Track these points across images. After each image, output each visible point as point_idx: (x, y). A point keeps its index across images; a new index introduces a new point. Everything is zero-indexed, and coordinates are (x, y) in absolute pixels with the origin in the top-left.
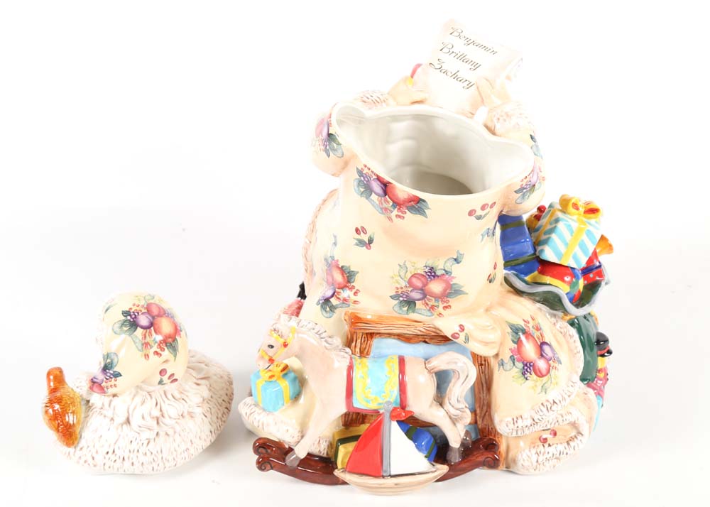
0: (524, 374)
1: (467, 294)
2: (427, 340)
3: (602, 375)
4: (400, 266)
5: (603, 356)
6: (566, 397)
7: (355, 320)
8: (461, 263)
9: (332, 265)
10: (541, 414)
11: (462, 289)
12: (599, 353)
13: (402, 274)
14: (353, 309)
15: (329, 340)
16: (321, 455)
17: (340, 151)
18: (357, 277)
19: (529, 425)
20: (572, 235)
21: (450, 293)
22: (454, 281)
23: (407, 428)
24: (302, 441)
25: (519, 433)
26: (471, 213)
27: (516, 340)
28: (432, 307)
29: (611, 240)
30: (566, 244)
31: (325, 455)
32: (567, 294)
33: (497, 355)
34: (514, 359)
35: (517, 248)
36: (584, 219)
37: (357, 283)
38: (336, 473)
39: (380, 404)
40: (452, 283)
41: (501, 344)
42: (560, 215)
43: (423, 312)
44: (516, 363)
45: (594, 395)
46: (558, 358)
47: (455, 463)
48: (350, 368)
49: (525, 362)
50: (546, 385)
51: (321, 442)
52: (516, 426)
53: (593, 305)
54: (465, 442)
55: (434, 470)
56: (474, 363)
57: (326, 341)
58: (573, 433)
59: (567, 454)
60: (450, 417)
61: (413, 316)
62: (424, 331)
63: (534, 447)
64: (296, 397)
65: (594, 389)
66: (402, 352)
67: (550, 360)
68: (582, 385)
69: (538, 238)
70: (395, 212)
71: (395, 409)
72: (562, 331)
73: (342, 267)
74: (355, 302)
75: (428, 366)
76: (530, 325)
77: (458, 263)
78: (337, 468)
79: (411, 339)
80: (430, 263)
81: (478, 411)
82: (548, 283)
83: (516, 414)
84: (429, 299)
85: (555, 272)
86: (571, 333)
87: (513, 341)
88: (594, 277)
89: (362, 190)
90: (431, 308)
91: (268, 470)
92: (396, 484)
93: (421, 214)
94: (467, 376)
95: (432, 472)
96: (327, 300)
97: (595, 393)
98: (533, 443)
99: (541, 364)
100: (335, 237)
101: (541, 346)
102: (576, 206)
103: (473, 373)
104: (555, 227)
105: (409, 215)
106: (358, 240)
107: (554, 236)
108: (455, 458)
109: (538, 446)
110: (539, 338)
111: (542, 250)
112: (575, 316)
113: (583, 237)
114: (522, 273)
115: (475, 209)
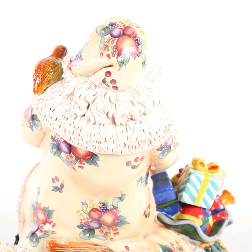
4: (82, 203)
7: (53, 247)
9: (37, 208)
11: (126, 220)
13: (84, 209)
17: (40, 126)
18: (54, 215)
20: (200, 184)
21: (118, 223)
22: (120, 214)
26: (128, 163)
28: (106, 234)
29: (233, 194)
30: (198, 191)
32: (201, 226)
35: (164, 195)
36: (209, 174)
37: (54, 219)
40: (118, 215)
42: (192, 171)
43: (100, 237)
53: (220, 235)
61: (93, 240)
69: (178, 188)
70: (78, 164)
73: (44, 208)
74: (53, 232)
76: (175, 247)
77: (122, 200)
80: (103, 201)
82: (188, 219)
84: (103, 228)
85: (192, 212)
88: (221, 217)
89: (55, 150)
90: (105, 234)
96: (34, 234)
100: (39, 188)
102: (202, 164)
104: (189, 178)
105: (86, 166)
107: (188, 185)
111: (181, 196)
112: (209, 244)
113: (209, 185)
114: (170, 213)
115: (130, 160)
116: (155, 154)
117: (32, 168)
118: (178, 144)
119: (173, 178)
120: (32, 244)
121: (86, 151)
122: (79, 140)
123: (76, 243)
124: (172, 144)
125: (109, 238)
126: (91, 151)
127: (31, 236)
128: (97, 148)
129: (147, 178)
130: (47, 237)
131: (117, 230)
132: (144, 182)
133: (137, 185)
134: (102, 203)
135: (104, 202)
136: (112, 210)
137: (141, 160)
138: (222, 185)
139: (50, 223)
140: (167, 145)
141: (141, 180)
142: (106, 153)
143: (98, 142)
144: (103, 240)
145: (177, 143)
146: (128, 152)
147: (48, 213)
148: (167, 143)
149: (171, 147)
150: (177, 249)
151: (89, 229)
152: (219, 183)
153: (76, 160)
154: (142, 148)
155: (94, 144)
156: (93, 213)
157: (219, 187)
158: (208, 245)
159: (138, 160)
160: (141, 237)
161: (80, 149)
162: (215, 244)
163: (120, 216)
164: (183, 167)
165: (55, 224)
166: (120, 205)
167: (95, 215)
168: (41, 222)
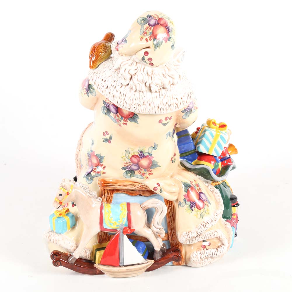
0: (191, 208)
1: (160, 167)
2: (141, 194)
3: (235, 217)
4: (126, 151)
5: (234, 206)
6: (214, 220)
7: (104, 183)
8: (157, 150)
9: (91, 155)
10: (201, 229)
11: (158, 164)
12: (233, 204)
13: (127, 155)
14: (102, 177)
15: (90, 192)
16: (87, 258)
17: (94, 93)
18: (104, 159)
19: (195, 236)
20: (213, 138)
21: (152, 166)
23: (132, 241)
24: (76, 250)
25: (191, 242)
26: (160, 121)
27: (186, 191)
28: (143, 174)
29: (237, 147)
30: (211, 143)
31: (89, 259)
32: (213, 170)
33: (177, 200)
34: (186, 200)
35: (186, 147)
36: (219, 131)
37: (104, 163)
38: (95, 266)
39: (117, 226)
40: (152, 160)
41: (179, 194)
42: (207, 128)
43: (138, 176)
44: (187, 202)
45: (230, 226)
46: (209, 201)
47: (158, 259)
48: (102, 208)
49: (191, 202)
50: (203, 214)
51: (87, 251)
52: (188, 236)
53: (226, 176)
54: (163, 249)
55: (147, 262)
56: (166, 204)
57: (89, 193)
58: (220, 244)
59: (216, 254)
60: (154, 233)
61: (134, 179)
62: (139, 187)
63: (199, 250)
64: (73, 227)
65: (230, 223)
66: (128, 201)
67: (204, 201)
68: (223, 220)
69: (196, 142)
70: (123, 121)
71: (125, 228)
72: (211, 190)
73: (97, 154)
74: (104, 173)
75: (142, 206)
76: (194, 184)
77: (155, 149)
78: (95, 263)
79: (133, 193)
80: (141, 149)
81: (169, 233)
82: (203, 164)
83: (188, 230)
84: (141, 170)
85: (207, 159)
86: (216, 192)
87: (185, 191)
88: (227, 163)
89: (106, 111)
90: (142, 174)
91: (59, 266)
92: (127, 270)
93: (135, 122)
94: (162, 211)
95: (145, 263)
96: (89, 174)
97: (231, 225)
98: (198, 248)
99: (200, 204)
100: (93, 140)
101: (199, 194)
102: (214, 124)
103: (165, 209)
104: (204, 134)
105: (129, 123)
106: (104, 139)
107: (204, 139)
108: (158, 256)
109: (201, 250)
110: (198, 190)
111: (199, 147)
112: (218, 183)
113: (219, 139)
114: (190, 160)
115: (162, 119)
116: (180, 115)
117: (86, 127)
119: (193, 135)
120: (88, 181)
121: (129, 112)
122: (124, 104)
123: (120, 181)
124: (193, 107)
125: (145, 177)
126: (133, 111)
127: (87, 175)
128: (137, 109)
129: (173, 134)
130: (99, 176)
131: (151, 171)
132: (172, 136)
133: (167, 138)
134: (140, 151)
135: (142, 150)
136: (147, 156)
137: (170, 119)
138: (228, 140)
139: (101, 166)
140: (189, 108)
141: (169, 134)
142: (144, 113)
143: (138, 105)
144: (140, 178)
145: (196, 107)
146: (160, 113)
147: (100, 159)
148: (189, 106)
149: (192, 110)
150: (195, 186)
151: (130, 170)
152: (226, 138)
153: (122, 118)
154: (171, 109)
155: (136, 106)
156: (133, 158)
157: (226, 140)
158: (217, 184)
159: (167, 119)
160: (169, 177)
161: (124, 110)
162: (223, 183)
163: (154, 161)
164: (200, 126)
165: (105, 166)
166: (154, 152)
167: (135, 160)
168: (95, 166)
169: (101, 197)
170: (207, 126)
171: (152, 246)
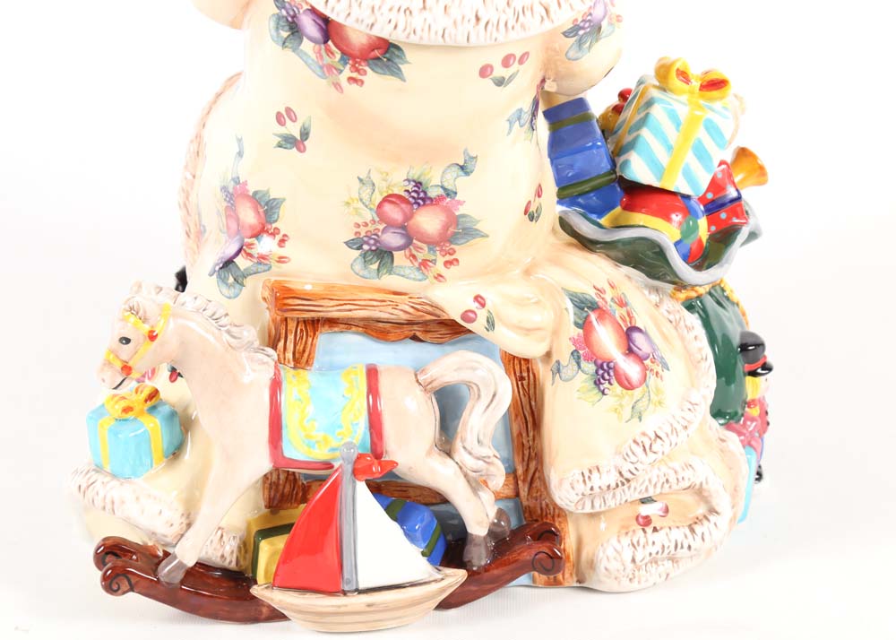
0: (597, 383)
1: (487, 236)
2: (418, 334)
3: (755, 412)
4: (361, 180)
5: (754, 374)
6: (679, 428)
7: (283, 297)
8: (472, 175)
9: (235, 194)
10: (633, 459)
11: (478, 226)
12: (748, 368)
13: (365, 197)
14: (277, 275)
15: (234, 330)
16: (226, 564)
18: (284, 212)
19: (613, 485)
20: (678, 130)
21: (455, 234)
22: (461, 211)
23: (386, 503)
24: (187, 535)
25: (597, 504)
26: (485, 71)
27: (580, 322)
28: (424, 264)
29: (764, 158)
30: (670, 148)
31: (233, 566)
32: (676, 244)
33: (548, 355)
34: (579, 357)
35: (579, 162)
36: (701, 102)
37: (282, 225)
38: (255, 591)
39: (333, 450)
40: (457, 213)
41: (556, 333)
42: (655, 93)
43: (407, 272)
44: (584, 364)
45: (740, 445)
46: (662, 358)
47: (479, 568)
48: (276, 386)
49: (600, 362)
50: (640, 404)
51: (224, 538)
52: (589, 485)
53: (726, 265)
54: (499, 530)
55: (440, 577)
56: (507, 372)
57: (228, 332)
58: (701, 510)
59: (689, 547)
60: (466, 475)
61: (390, 281)
62: (411, 310)
63: (627, 533)
64: (176, 452)
65: (739, 434)
66: (373, 359)
67: (646, 359)
68: (715, 424)
69: (617, 143)
70: (347, 72)
71: (360, 457)
72: (671, 317)
73: (256, 193)
74: (281, 260)
75: (421, 378)
76: (608, 297)
77: (467, 174)
78: (256, 583)
79: (389, 332)
80: (415, 174)
81: (520, 471)
82: (641, 224)
83: (588, 463)
84: (418, 248)
85: (654, 206)
86: (688, 324)
87: (577, 324)
88: (729, 218)
89: (285, 34)
90: (420, 264)
91: (124, 593)
92: (369, 605)
93: (393, 74)
94: (494, 395)
95: (435, 581)
96: (228, 263)
97: (742, 441)
98: (623, 527)
99: (631, 369)
100: (240, 140)
101: (628, 334)
102: (684, 76)
103: (505, 390)
104: (647, 115)
105: (371, 77)
106: (280, 136)
107: (645, 133)
108: (479, 556)
109: (634, 531)
110: (624, 321)
111: (626, 163)
112: (696, 292)
113: (701, 133)
114: (594, 211)
115: (490, 63)
116: (557, 46)
117: (218, 89)
118: (619, 19)
119: (604, 117)
120: (225, 290)
121: (370, 37)
122: (350, 6)
123: (343, 289)
124: (604, 17)
125: (431, 275)
126: (384, 35)
127: (221, 268)
128: (400, 27)
129: (534, 115)
130: (264, 271)
131: (452, 252)
132: (528, 125)
133: (509, 133)
134: (414, 181)
135: (419, 178)
136: (440, 198)
137: (521, 61)
138: (733, 136)
139: (273, 235)
140: (589, 21)
141: (519, 119)
142: (425, 42)
143: (402, 10)
144: (414, 279)
145: (618, 16)
146: (485, 40)
147: (268, 209)
148: (590, 14)
149: (600, 28)
150: (612, 304)
151: (377, 249)
152: (727, 128)
153: (344, 61)
154: (523, 26)
155: (393, 15)
156: (388, 208)
157: (728, 136)
158: (694, 294)
159: (511, 61)
160: (517, 271)
162: (713, 291)
163: (463, 216)
164: (632, 85)
165: (285, 235)
166: (463, 185)
167: (394, 213)
168: (249, 233)
169: (274, 347)
170: (658, 84)
171: (458, 516)
